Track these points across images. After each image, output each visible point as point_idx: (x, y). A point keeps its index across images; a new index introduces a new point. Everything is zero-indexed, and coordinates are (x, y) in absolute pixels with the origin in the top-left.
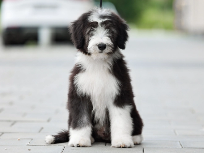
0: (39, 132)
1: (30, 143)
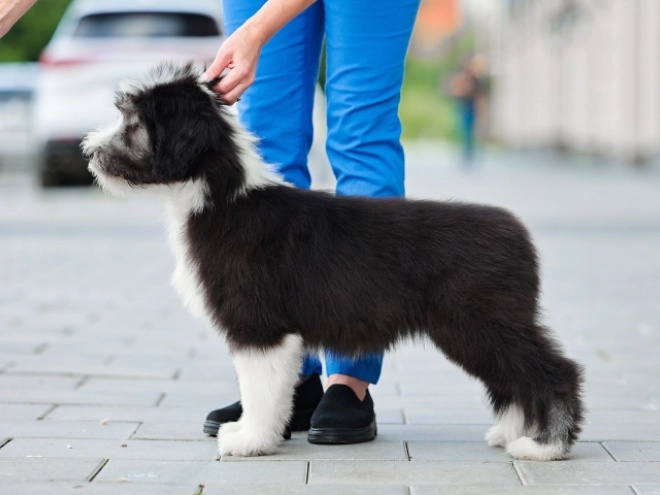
1: (135, 432)
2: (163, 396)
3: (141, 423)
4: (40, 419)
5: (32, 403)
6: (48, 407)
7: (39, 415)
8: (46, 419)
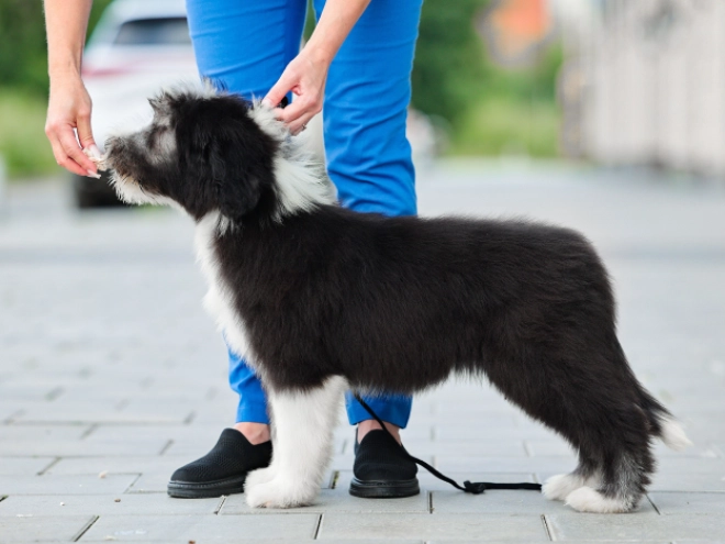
0: (162, 453)
1: (132, 485)
2: (170, 442)
3: (140, 475)
4: (40, 474)
5: (35, 457)
6: (49, 461)
7: (39, 470)
8: (45, 475)
